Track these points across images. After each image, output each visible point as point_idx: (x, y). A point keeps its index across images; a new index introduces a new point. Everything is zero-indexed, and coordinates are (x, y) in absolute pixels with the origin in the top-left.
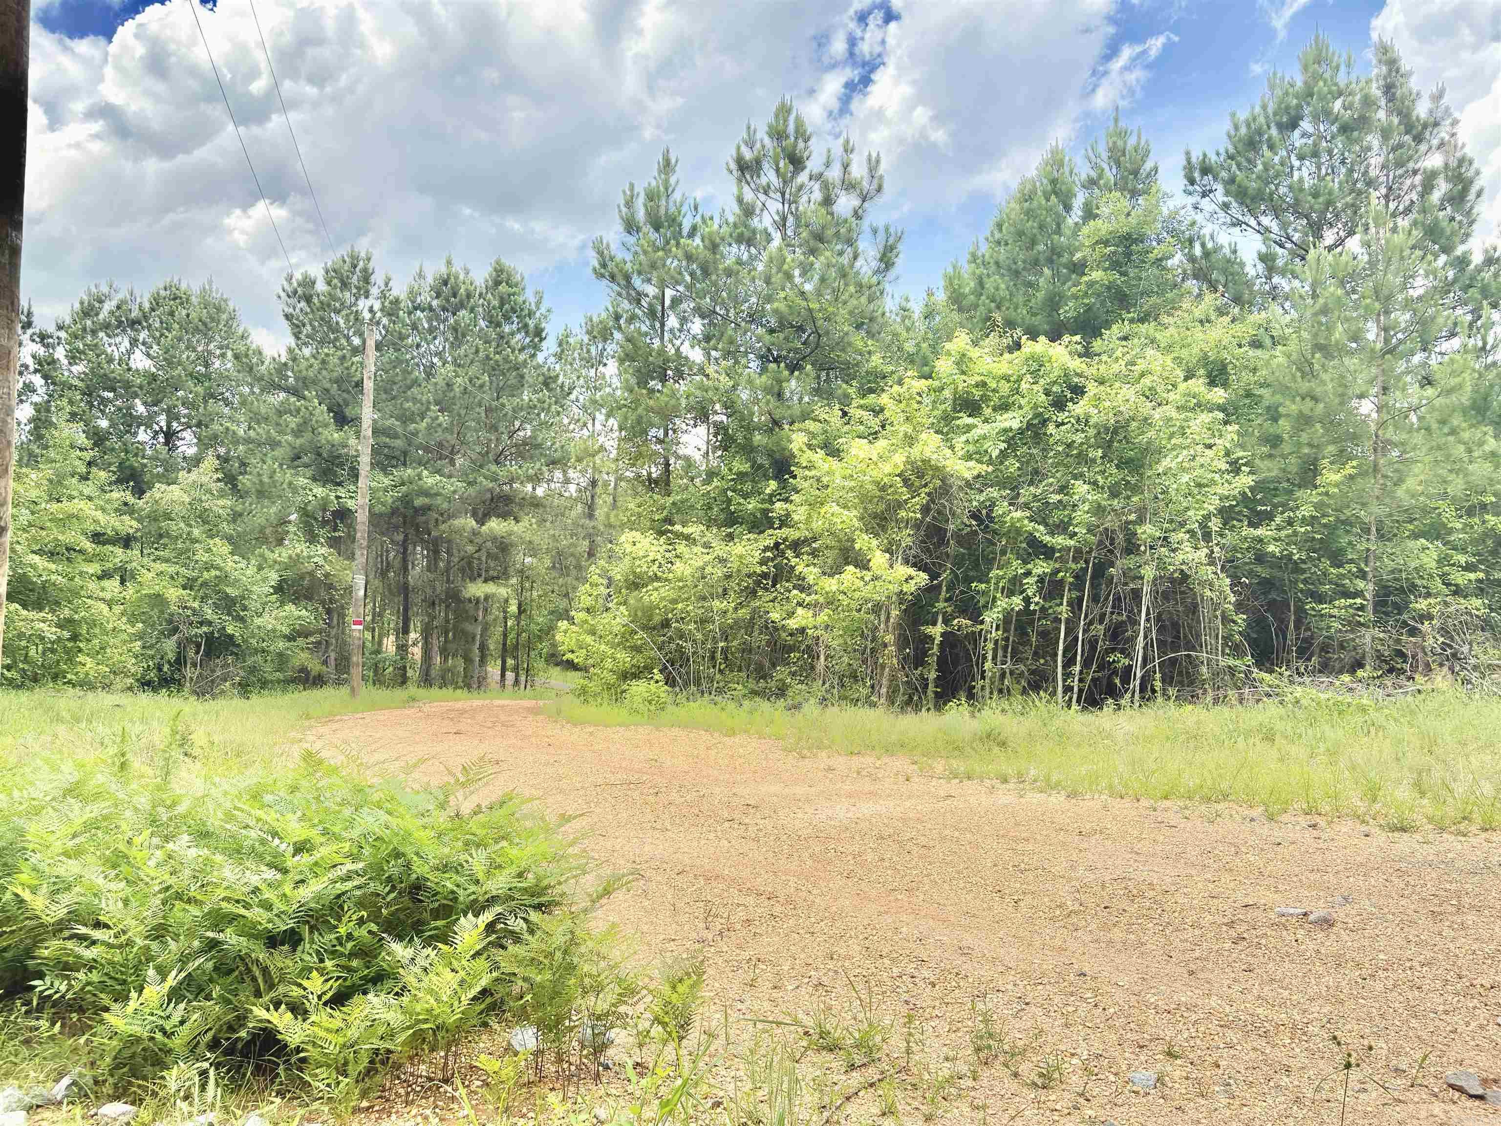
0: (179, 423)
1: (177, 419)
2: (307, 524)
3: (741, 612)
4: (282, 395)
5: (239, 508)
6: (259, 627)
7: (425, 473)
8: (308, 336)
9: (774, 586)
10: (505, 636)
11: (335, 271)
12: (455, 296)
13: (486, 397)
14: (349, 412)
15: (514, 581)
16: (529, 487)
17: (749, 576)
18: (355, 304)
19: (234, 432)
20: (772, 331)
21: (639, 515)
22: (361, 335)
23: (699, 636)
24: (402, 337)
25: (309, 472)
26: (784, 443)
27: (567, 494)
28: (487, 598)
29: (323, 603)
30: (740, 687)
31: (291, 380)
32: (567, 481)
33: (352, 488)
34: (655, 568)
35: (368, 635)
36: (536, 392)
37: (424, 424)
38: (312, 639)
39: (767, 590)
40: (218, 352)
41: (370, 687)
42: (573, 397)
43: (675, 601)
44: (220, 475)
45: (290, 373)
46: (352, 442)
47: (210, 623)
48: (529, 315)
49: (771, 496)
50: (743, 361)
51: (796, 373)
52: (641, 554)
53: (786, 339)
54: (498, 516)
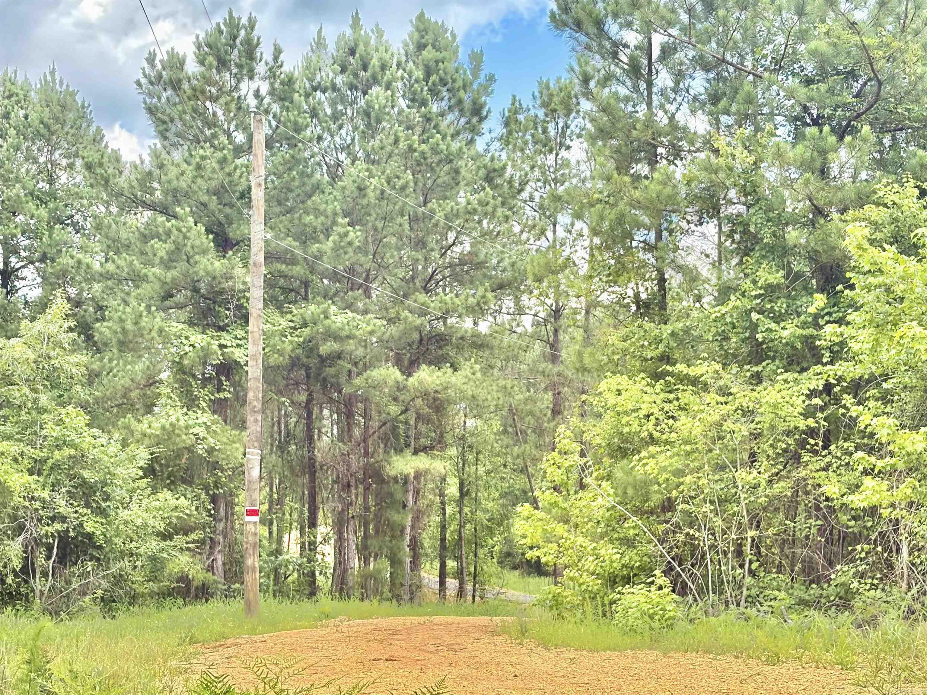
0: (19, 258)
1: (16, 252)
2: (183, 383)
3: (779, 487)
4: (148, 214)
5: (96, 366)
6: (126, 523)
7: (333, 309)
8: (178, 135)
9: (826, 447)
10: (443, 528)
11: (209, 45)
12: (365, 68)
13: (410, 202)
14: (233, 233)
15: (453, 451)
16: (468, 323)
17: (788, 433)
18: (237, 88)
19: (88, 266)
20: (808, 82)
21: (625, 352)
22: (246, 129)
23: (719, 523)
24: (298, 129)
25: (184, 315)
26: (832, 239)
27: (519, 330)
28: (418, 475)
29: (206, 488)
30: (782, 595)
31: (158, 193)
32: (520, 311)
33: (240, 333)
34: (650, 426)
35: (264, 531)
36: (476, 192)
37: (330, 244)
38: (193, 536)
39: (816, 453)
40: (64, 162)
41: (270, 599)
42: (525, 195)
43: (679, 473)
44: (72, 323)
45: (156, 185)
46: (238, 271)
47: (63, 519)
48: (464, 87)
49: (816, 317)
50: (768, 127)
51: (848, 139)
52: (630, 407)
53: (831, 91)
54: (430, 364)
